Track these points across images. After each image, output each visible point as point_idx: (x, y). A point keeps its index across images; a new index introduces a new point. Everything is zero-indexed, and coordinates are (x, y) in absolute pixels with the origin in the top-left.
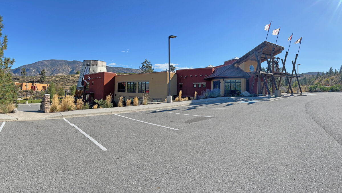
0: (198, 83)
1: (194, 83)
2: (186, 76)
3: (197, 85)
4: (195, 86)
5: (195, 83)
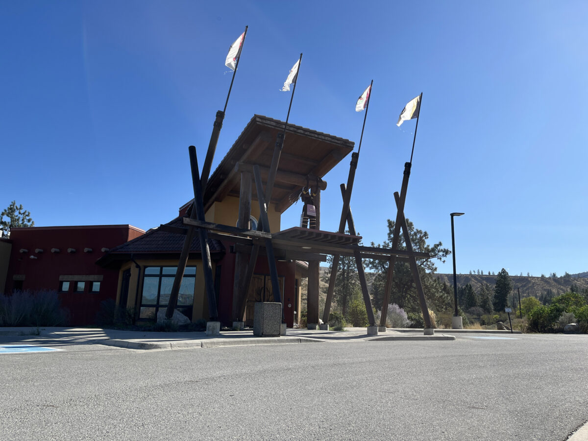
0: (75, 278)
1: (61, 278)
2: (37, 251)
3: (74, 285)
4: (66, 286)
5: (66, 277)
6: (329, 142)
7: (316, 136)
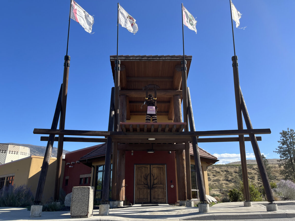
0: (85, 176)
2: (71, 163)
5: (82, 176)
6: (169, 60)
7: (158, 58)
